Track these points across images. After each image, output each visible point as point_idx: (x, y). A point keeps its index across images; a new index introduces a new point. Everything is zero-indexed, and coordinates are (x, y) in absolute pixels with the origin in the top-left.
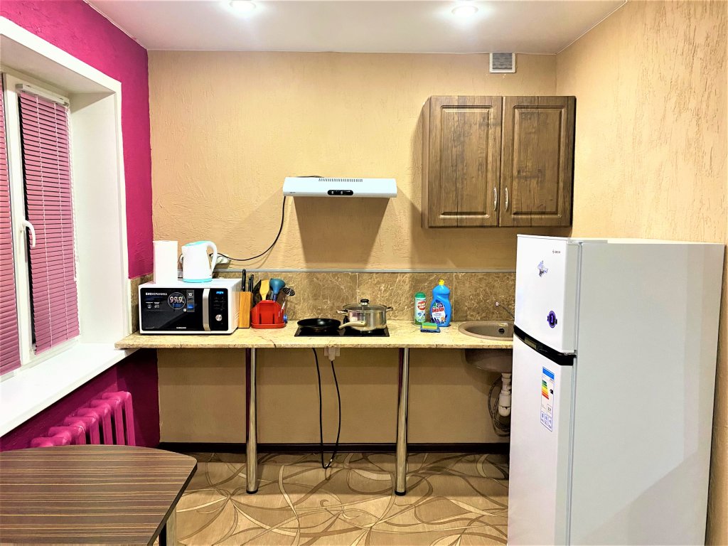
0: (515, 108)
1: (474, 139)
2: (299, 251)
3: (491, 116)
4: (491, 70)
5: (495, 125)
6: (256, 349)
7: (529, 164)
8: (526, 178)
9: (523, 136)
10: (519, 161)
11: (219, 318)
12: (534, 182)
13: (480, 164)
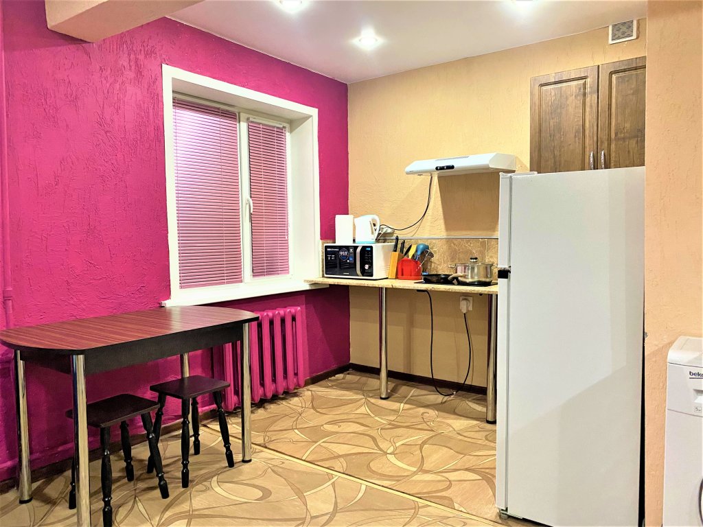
0: (611, 73)
1: (571, 110)
2: (441, 222)
3: (588, 86)
4: (610, 42)
5: (590, 93)
6: (386, 288)
7: (628, 125)
8: (624, 139)
9: (620, 99)
10: (617, 124)
11: (367, 267)
12: (633, 142)
13: (577, 132)
